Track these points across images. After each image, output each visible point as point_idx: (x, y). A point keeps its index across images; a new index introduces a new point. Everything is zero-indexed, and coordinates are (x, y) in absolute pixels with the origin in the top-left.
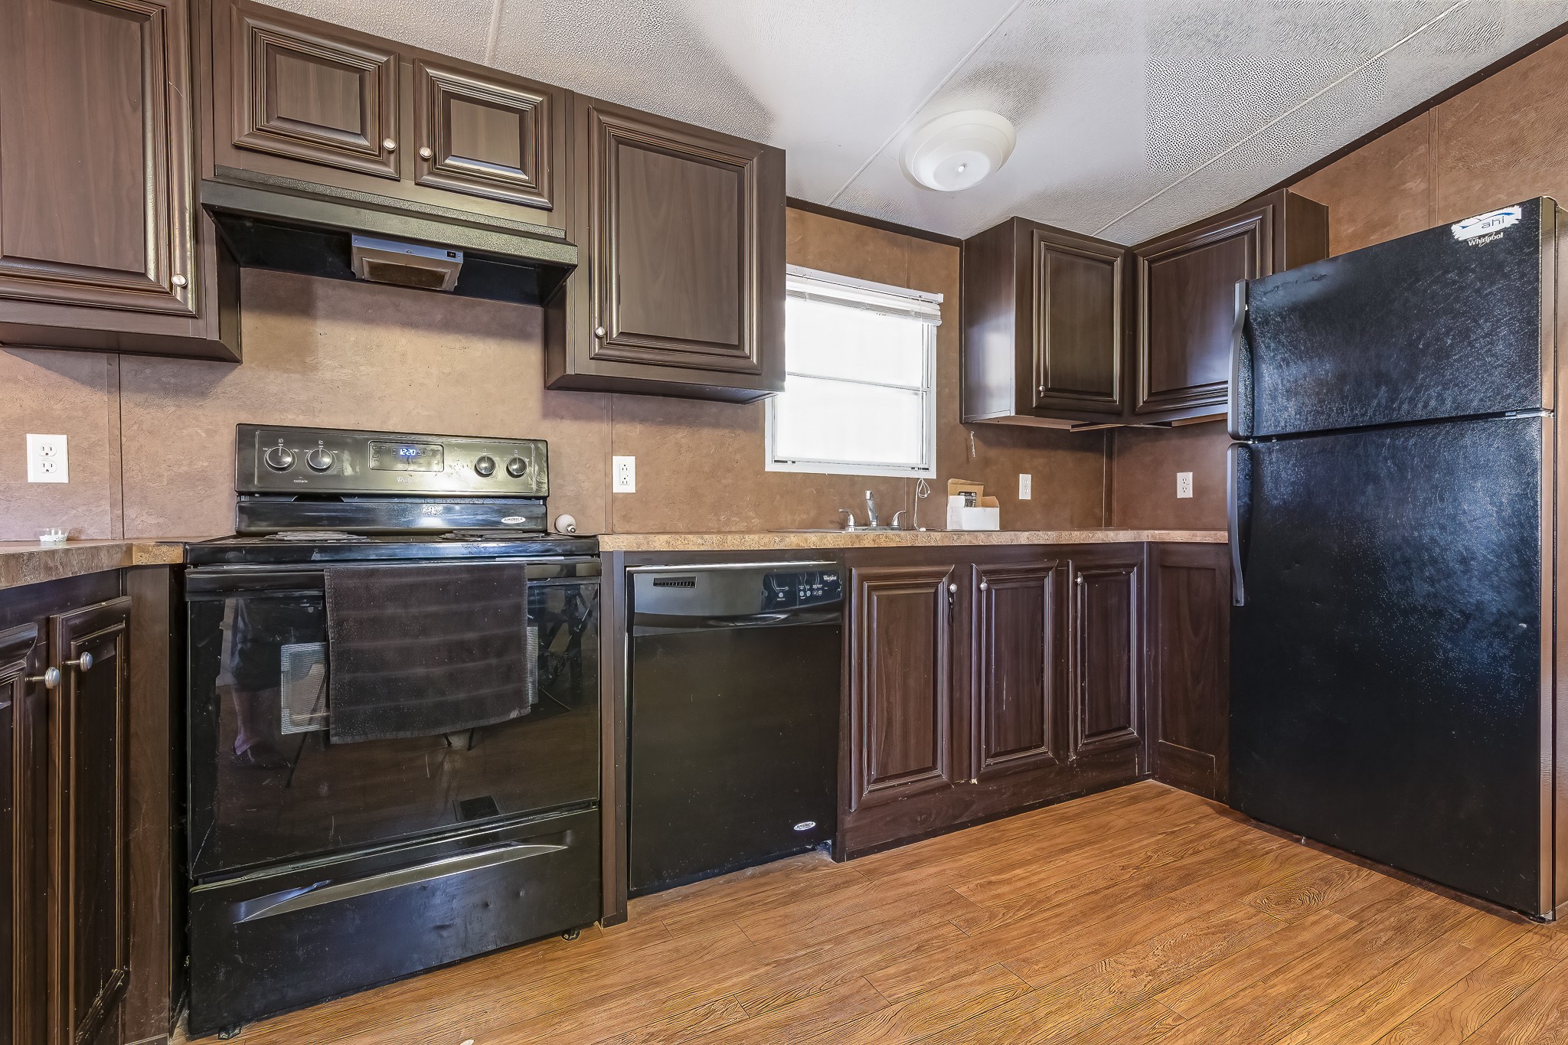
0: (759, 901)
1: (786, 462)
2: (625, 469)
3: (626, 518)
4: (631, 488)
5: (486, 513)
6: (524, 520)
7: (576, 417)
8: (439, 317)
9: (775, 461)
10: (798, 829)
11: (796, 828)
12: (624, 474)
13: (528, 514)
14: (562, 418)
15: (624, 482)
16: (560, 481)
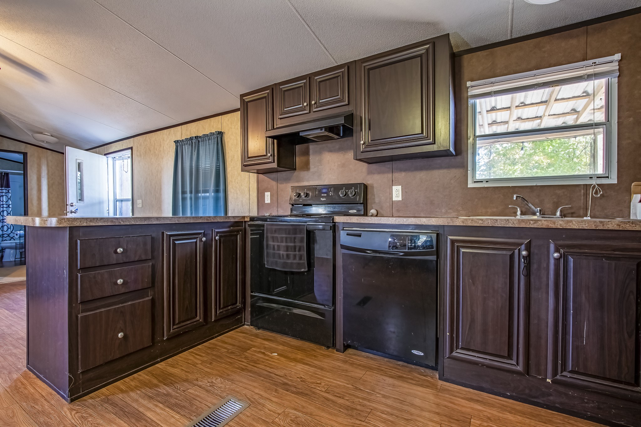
0: (384, 371)
1: (482, 182)
2: (397, 191)
3: (398, 211)
4: (400, 199)
5: (344, 209)
6: (356, 211)
7: (379, 173)
8: (337, 147)
9: (475, 182)
10: (414, 352)
11: (412, 351)
12: (397, 193)
13: (357, 209)
14: (374, 174)
15: (397, 196)
16: (373, 197)
